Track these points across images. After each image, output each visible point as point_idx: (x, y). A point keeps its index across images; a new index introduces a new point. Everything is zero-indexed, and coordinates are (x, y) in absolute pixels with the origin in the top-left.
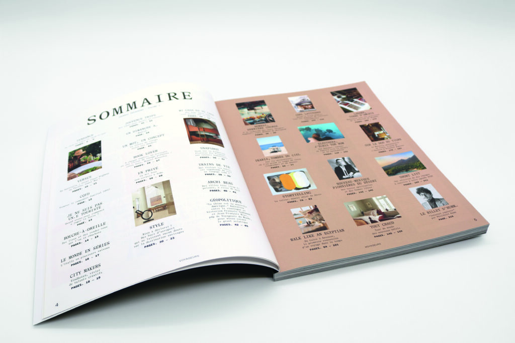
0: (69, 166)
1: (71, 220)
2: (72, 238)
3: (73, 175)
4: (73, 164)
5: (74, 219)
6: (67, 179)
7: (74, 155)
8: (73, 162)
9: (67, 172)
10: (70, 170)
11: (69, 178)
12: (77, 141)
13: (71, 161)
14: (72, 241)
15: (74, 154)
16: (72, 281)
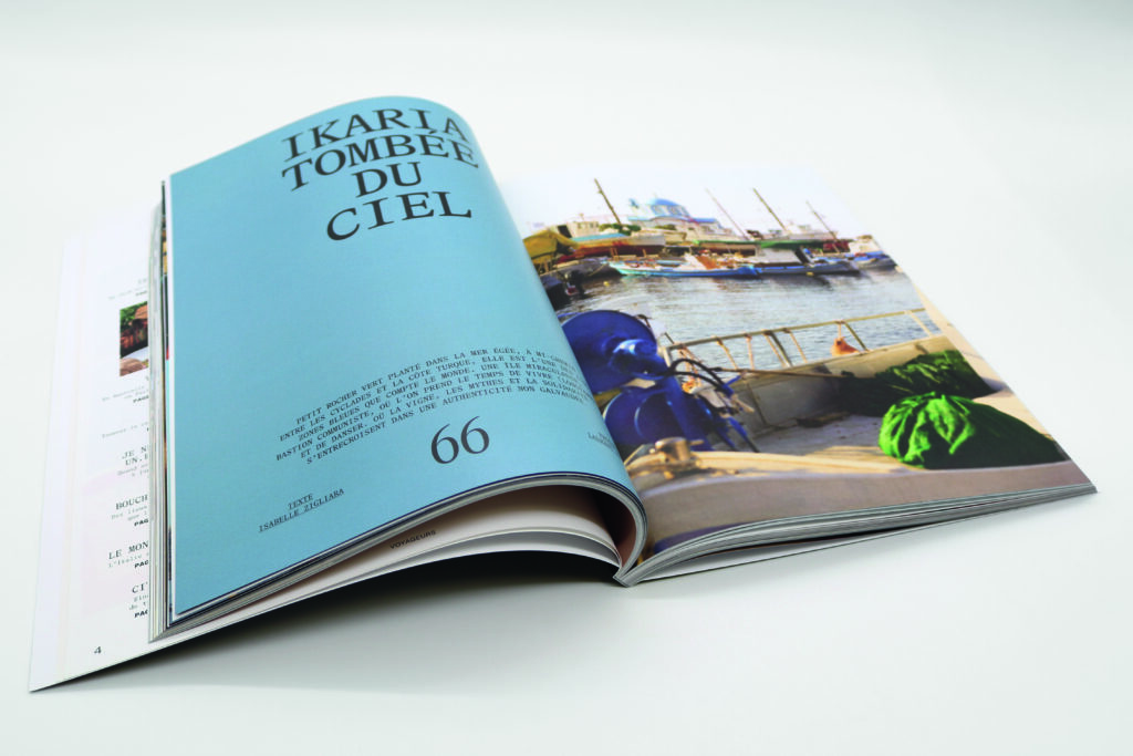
0: (122, 342)
1: (132, 466)
2: (135, 506)
3: (133, 364)
4: (131, 338)
5: (138, 464)
6: (118, 374)
7: (133, 318)
8: (132, 333)
9: (119, 356)
10: (125, 351)
11: (125, 371)
12: (140, 282)
13: (127, 331)
14: (136, 514)
15: (133, 314)
16: (136, 600)
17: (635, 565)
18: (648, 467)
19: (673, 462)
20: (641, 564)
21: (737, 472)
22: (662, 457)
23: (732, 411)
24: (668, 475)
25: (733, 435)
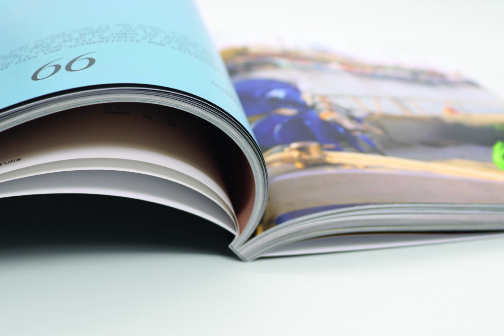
17: (254, 235)
18: (282, 160)
19: (305, 157)
20: (260, 235)
21: (366, 167)
22: (296, 154)
23: (363, 132)
24: (299, 165)
25: (363, 145)
